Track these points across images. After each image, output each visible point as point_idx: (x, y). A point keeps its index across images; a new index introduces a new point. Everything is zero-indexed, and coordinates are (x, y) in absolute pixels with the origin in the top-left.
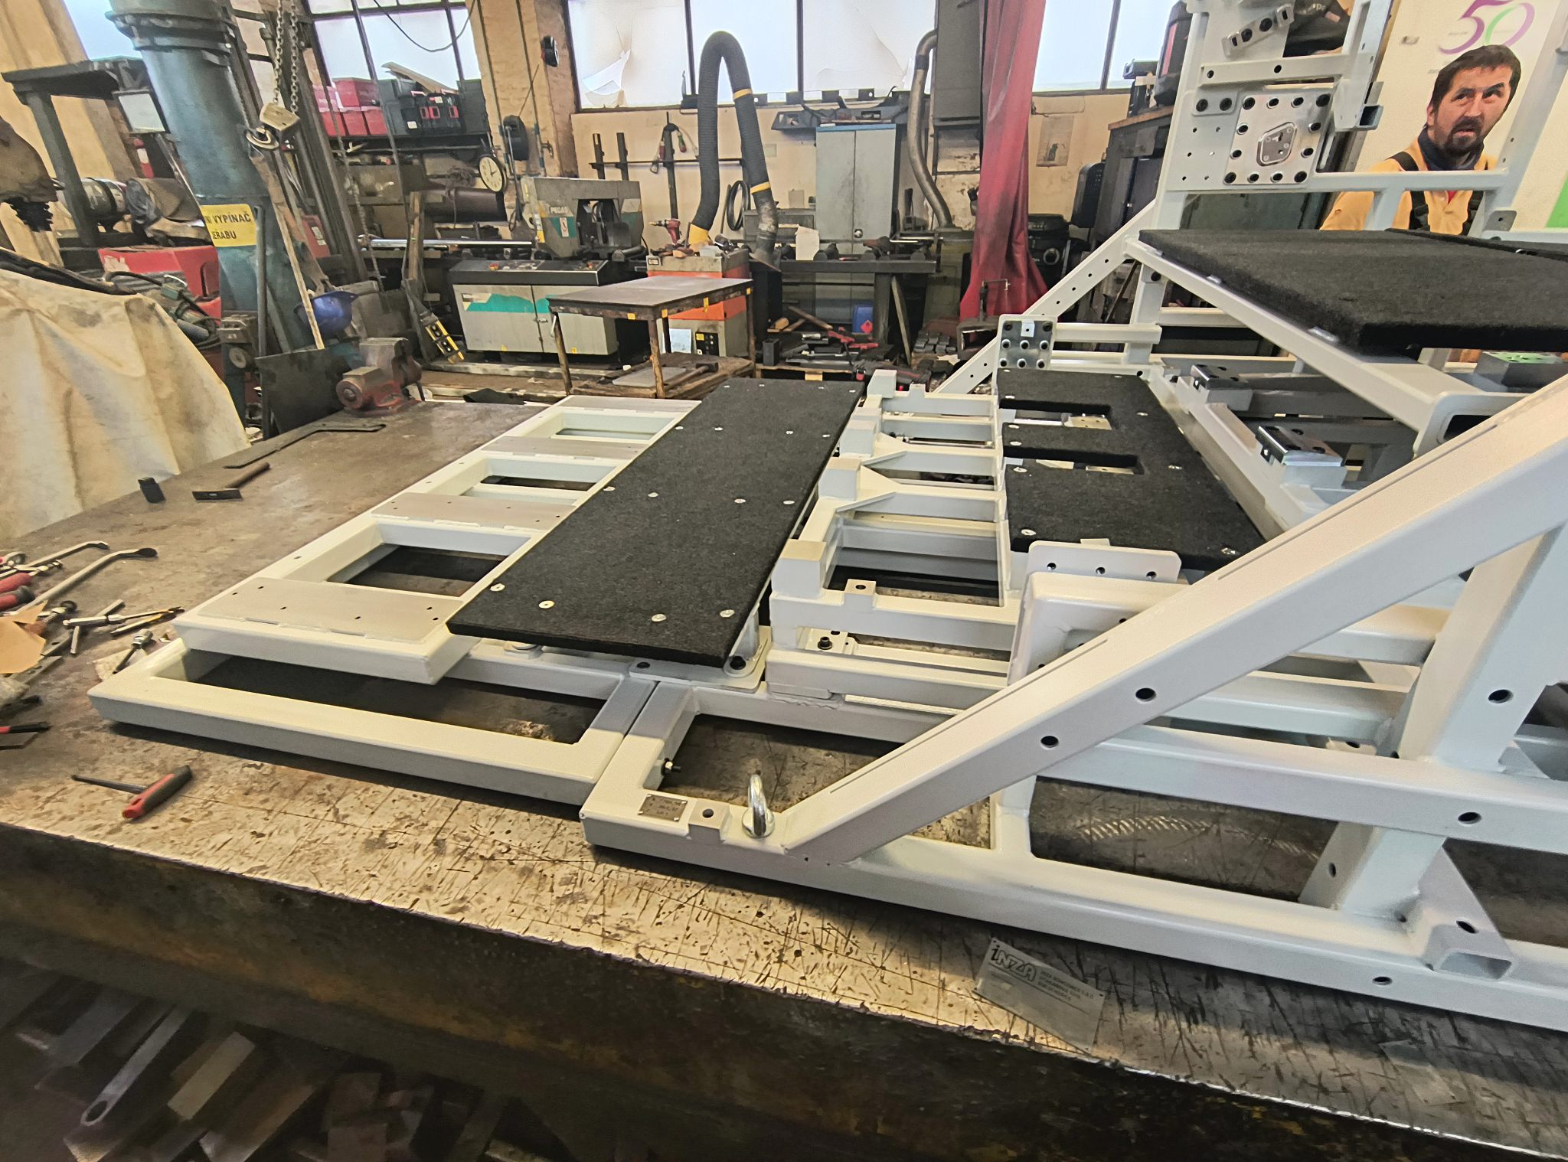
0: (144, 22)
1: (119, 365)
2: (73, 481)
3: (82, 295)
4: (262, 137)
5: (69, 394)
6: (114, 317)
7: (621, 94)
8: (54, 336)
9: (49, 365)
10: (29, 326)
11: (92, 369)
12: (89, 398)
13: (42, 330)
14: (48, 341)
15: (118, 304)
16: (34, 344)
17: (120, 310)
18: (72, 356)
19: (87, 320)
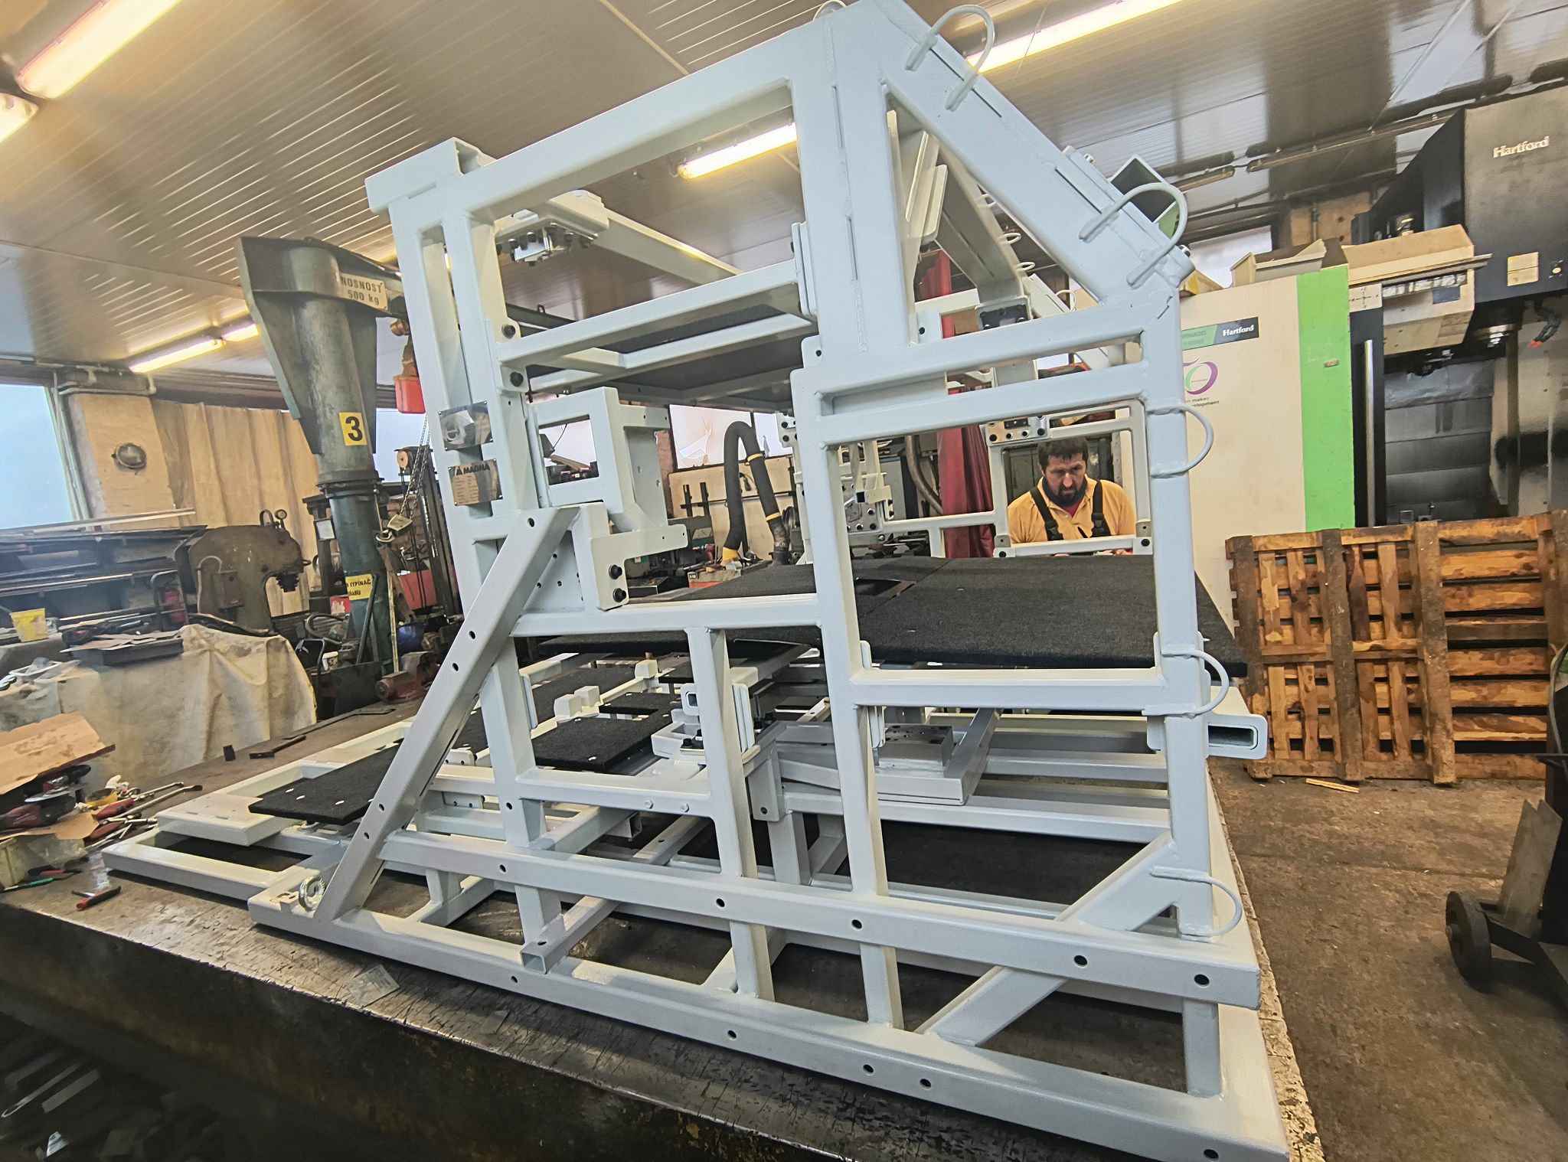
0: (331, 487)
1: (252, 678)
2: (204, 751)
3: (245, 639)
4: (386, 535)
5: (219, 696)
6: (258, 651)
7: (706, 457)
8: (220, 663)
9: (212, 681)
10: (208, 659)
11: (235, 681)
12: (230, 699)
13: (214, 661)
14: (216, 667)
15: (263, 642)
16: (207, 669)
17: (263, 646)
18: (227, 674)
19: (243, 652)
